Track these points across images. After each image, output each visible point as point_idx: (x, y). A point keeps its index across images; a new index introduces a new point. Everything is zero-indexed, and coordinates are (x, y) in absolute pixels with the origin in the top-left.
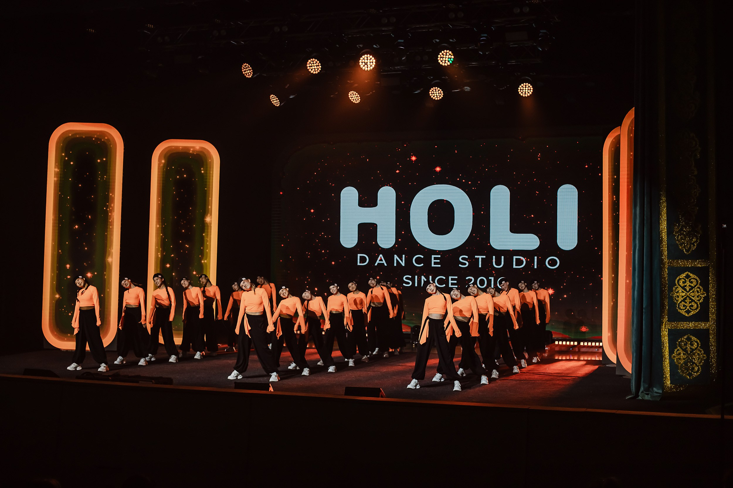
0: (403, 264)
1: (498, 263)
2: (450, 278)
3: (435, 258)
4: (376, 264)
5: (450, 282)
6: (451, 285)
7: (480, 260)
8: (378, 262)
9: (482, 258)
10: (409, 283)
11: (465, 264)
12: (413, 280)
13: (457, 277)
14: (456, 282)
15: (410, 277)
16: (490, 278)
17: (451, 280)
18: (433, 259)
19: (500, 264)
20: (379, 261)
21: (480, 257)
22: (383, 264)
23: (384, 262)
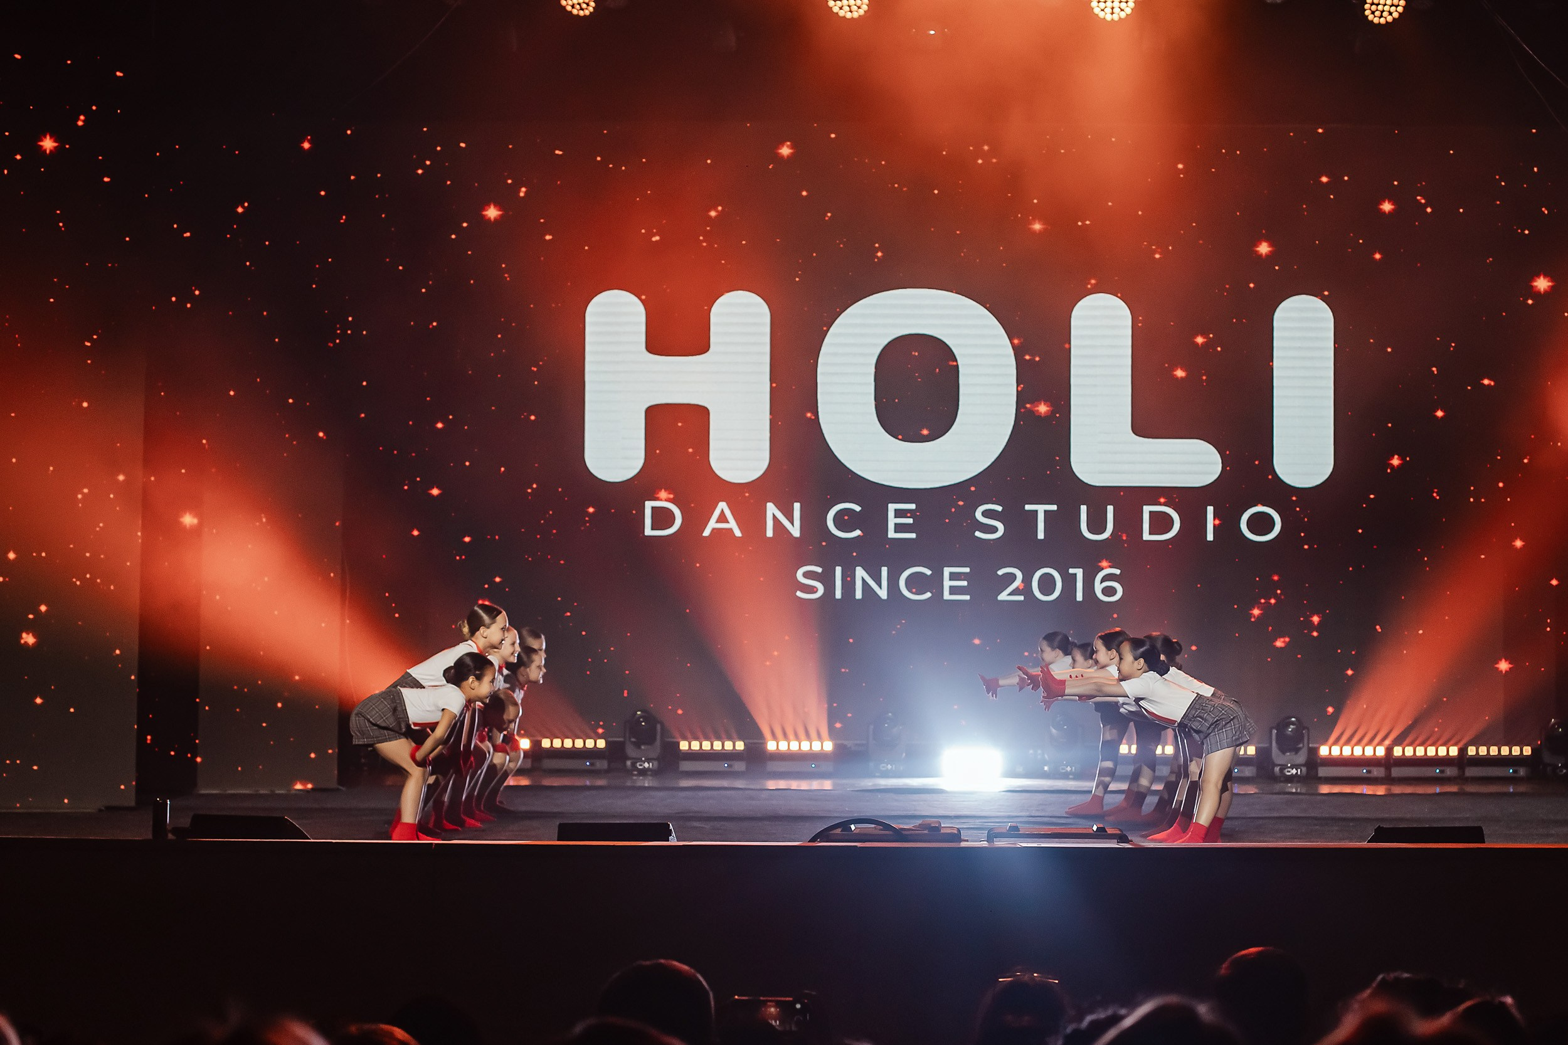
0: (796, 532)
1: (1097, 525)
2: (947, 571)
3: (899, 513)
4: (707, 533)
5: (947, 583)
6: (951, 594)
7: (1041, 517)
8: (712, 524)
9: (1045, 511)
10: (813, 590)
11: (994, 530)
12: (827, 579)
13: (967, 570)
14: (965, 583)
15: (819, 570)
16: (1071, 571)
17: (951, 579)
18: (891, 514)
19: (1103, 530)
20: (717, 522)
21: (1041, 509)
22: (730, 530)
23: (732, 524)
